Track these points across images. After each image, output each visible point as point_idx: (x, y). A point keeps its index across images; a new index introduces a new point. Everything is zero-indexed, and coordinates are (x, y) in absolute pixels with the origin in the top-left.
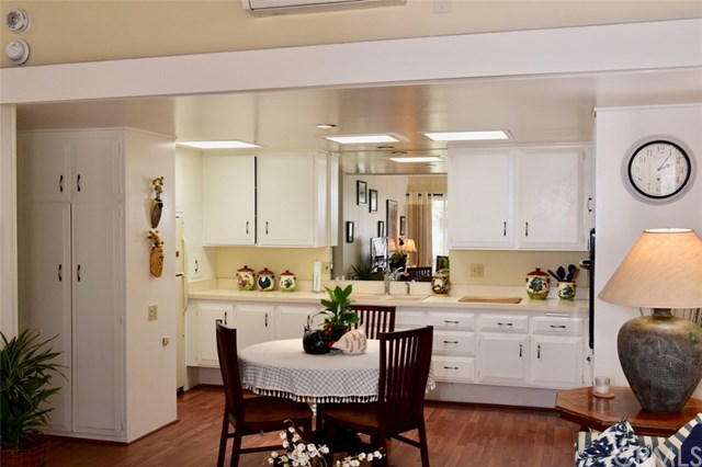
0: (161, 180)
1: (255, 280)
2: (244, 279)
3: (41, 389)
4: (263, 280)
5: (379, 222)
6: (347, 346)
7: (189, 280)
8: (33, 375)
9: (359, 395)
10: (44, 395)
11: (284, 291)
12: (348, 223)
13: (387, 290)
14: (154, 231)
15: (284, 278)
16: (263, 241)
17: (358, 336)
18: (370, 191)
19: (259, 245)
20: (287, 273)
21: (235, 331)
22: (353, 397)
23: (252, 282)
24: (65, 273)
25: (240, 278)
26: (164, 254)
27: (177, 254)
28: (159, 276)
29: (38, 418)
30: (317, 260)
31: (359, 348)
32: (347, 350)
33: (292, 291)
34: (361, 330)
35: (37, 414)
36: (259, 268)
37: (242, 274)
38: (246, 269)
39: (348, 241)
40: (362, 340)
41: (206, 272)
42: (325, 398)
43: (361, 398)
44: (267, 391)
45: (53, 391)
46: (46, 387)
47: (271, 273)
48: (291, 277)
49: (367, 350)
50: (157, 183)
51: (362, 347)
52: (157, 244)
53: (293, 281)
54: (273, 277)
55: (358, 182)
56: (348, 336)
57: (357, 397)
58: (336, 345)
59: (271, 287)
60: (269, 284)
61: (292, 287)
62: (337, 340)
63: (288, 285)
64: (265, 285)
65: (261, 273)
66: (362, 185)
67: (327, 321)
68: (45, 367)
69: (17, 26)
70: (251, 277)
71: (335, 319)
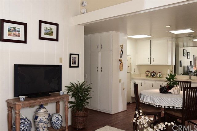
0: (122, 45)
1: (151, 75)
2: (147, 74)
3: (87, 97)
4: (153, 74)
5: (190, 62)
6: (173, 92)
7: (132, 74)
8: (85, 93)
9: (176, 106)
10: (88, 98)
11: (159, 77)
12: (180, 61)
13: (190, 78)
14: (120, 59)
15: (159, 74)
16: (153, 63)
17: (177, 89)
18: (188, 53)
19: (151, 65)
20: (160, 73)
21: (138, 84)
22: (174, 107)
23: (150, 75)
24: (98, 69)
25: (146, 74)
26: (123, 65)
27: (129, 66)
28: (122, 71)
29: (86, 104)
30: (168, 69)
31: (177, 92)
32: (173, 93)
33: (161, 78)
34: (178, 87)
35: (86, 103)
36: (151, 71)
37: (147, 73)
38: (148, 71)
39: (180, 66)
40: (178, 90)
41: (137, 72)
42: (164, 106)
43: (177, 107)
44: (147, 103)
45: (91, 98)
46: (88, 96)
47: (155, 72)
48: (161, 74)
49: (180, 93)
50: (122, 46)
51: (178, 92)
52: (121, 63)
53: (161, 75)
54: (155, 74)
55: (184, 50)
56: (174, 88)
57: (175, 107)
58: (170, 91)
59: (155, 76)
60: (154, 76)
61: (161, 76)
62: (170, 89)
63: (160, 76)
64: (153, 76)
65: (152, 72)
66: (185, 51)
67: (167, 84)
68: (88, 91)
69: (84, 5)
70: (149, 73)
71: (170, 84)
